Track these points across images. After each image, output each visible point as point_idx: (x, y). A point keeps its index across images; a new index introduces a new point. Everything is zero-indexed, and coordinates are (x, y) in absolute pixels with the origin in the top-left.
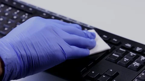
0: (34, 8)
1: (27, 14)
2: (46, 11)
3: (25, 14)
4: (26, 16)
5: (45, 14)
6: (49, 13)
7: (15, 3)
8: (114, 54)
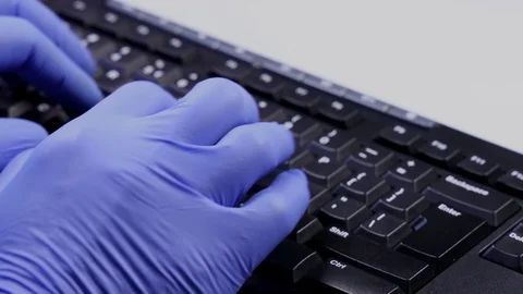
0: (191, 37)
1: (160, 64)
2: (239, 52)
3: (152, 63)
4: (156, 69)
5: (232, 65)
6: (248, 59)
7: (111, 18)
8: (513, 235)
